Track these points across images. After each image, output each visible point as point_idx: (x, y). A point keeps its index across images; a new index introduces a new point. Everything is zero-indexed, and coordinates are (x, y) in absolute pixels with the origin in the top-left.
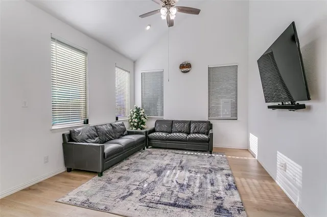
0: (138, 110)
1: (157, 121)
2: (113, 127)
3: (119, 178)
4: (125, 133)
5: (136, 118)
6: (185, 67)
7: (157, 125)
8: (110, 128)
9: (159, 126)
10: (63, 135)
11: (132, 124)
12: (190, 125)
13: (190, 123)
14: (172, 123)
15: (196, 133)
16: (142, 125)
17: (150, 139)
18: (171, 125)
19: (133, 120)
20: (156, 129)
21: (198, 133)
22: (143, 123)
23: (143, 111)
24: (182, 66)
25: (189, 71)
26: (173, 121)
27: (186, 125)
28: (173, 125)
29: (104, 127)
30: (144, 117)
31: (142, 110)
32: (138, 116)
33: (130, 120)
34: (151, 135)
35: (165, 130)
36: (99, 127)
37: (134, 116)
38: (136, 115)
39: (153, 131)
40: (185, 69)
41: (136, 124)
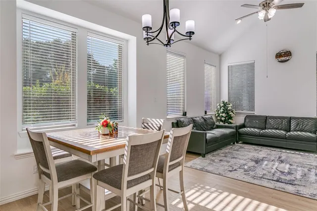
0: (225, 104)
1: (247, 117)
2: (205, 120)
3: (221, 160)
4: (214, 127)
5: (223, 112)
6: (284, 56)
7: (247, 120)
8: (202, 120)
9: (249, 121)
10: (173, 123)
11: (219, 118)
12: (290, 121)
13: (290, 119)
14: (266, 118)
15: (298, 131)
16: (230, 120)
17: (240, 134)
18: (264, 121)
19: (221, 114)
20: (246, 124)
21: (301, 131)
22: (231, 118)
23: (231, 105)
24: (279, 55)
25: (288, 60)
26: (267, 117)
27: (285, 122)
28: (267, 122)
29: (198, 119)
30: (232, 112)
31: (229, 104)
32: (226, 111)
33: (217, 115)
34: (241, 130)
35: (257, 126)
36: (195, 119)
37: (222, 110)
38: (224, 110)
39: (243, 126)
40: (283, 59)
41: (223, 119)
